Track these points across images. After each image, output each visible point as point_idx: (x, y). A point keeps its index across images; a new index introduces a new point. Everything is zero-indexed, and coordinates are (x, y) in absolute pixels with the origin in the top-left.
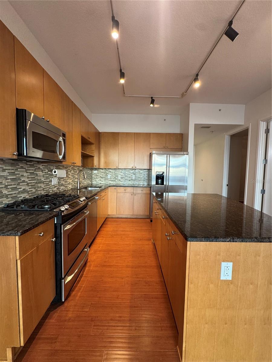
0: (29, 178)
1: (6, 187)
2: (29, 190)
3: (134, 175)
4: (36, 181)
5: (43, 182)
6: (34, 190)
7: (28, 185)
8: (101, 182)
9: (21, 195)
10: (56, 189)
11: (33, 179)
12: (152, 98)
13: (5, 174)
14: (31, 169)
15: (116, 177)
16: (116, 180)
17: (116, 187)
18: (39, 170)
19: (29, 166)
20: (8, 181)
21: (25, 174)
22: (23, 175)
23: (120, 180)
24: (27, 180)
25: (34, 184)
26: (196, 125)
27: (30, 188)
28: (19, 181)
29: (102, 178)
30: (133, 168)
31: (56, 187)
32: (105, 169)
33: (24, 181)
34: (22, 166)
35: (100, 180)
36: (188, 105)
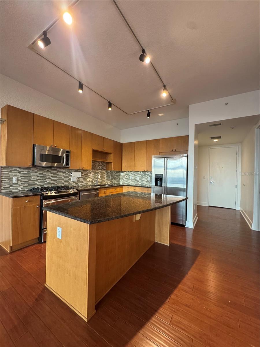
0: (53, 176)
1: (37, 180)
2: (52, 183)
3: (150, 177)
4: (57, 178)
5: (63, 179)
6: (56, 183)
7: (51, 180)
8: (126, 182)
9: (47, 185)
10: (75, 184)
11: (55, 177)
12: (148, 111)
13: (37, 174)
14: (54, 172)
15: (136, 179)
16: (136, 181)
17: (128, 187)
18: (61, 172)
19: (53, 170)
20: (38, 177)
21: (50, 174)
22: (48, 175)
23: (138, 181)
24: (51, 177)
25: (56, 180)
26: (196, 126)
27: (52, 182)
28: (45, 178)
29: (126, 179)
30: (145, 171)
31: (75, 183)
32: (128, 172)
33: (49, 178)
34: (48, 170)
35: (125, 180)
36: (188, 107)
